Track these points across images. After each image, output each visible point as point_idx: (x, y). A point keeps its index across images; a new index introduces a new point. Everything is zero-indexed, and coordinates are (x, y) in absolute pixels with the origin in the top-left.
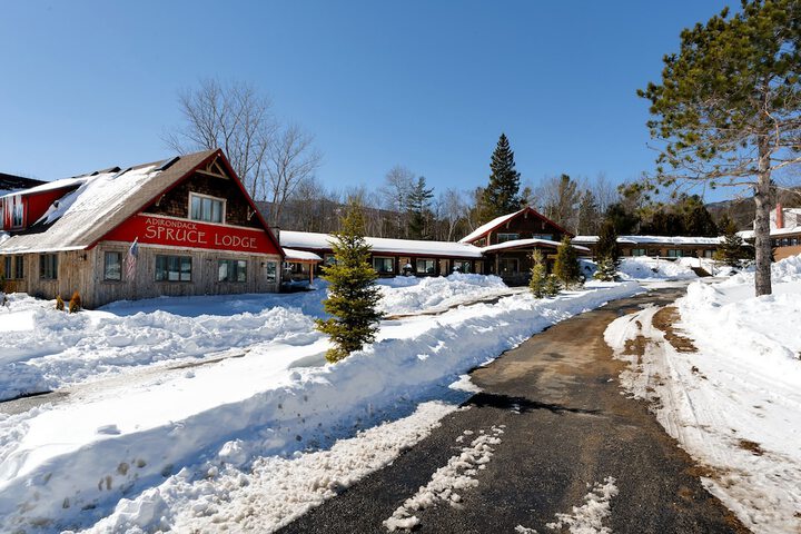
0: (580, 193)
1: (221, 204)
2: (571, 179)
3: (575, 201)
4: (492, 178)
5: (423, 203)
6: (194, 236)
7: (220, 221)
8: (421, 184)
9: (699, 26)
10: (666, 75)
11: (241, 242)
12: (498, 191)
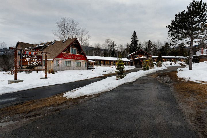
0: (153, 45)
1: (76, 50)
2: (151, 41)
3: (152, 47)
4: (132, 42)
5: (114, 48)
6: (71, 57)
7: (76, 54)
8: (114, 43)
9: (179, 13)
10: (172, 24)
11: (80, 58)
12: (133, 45)
